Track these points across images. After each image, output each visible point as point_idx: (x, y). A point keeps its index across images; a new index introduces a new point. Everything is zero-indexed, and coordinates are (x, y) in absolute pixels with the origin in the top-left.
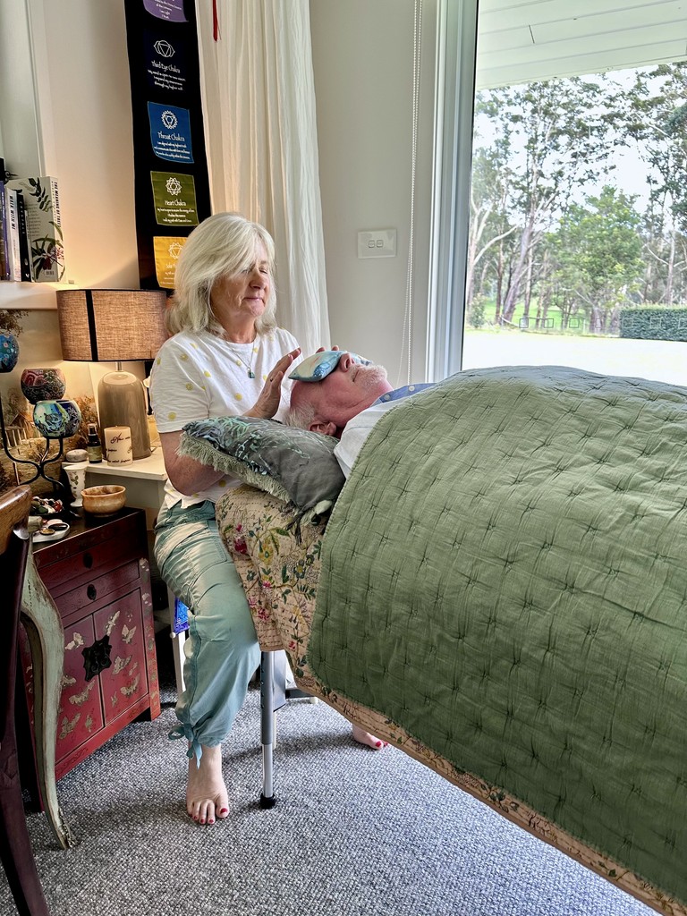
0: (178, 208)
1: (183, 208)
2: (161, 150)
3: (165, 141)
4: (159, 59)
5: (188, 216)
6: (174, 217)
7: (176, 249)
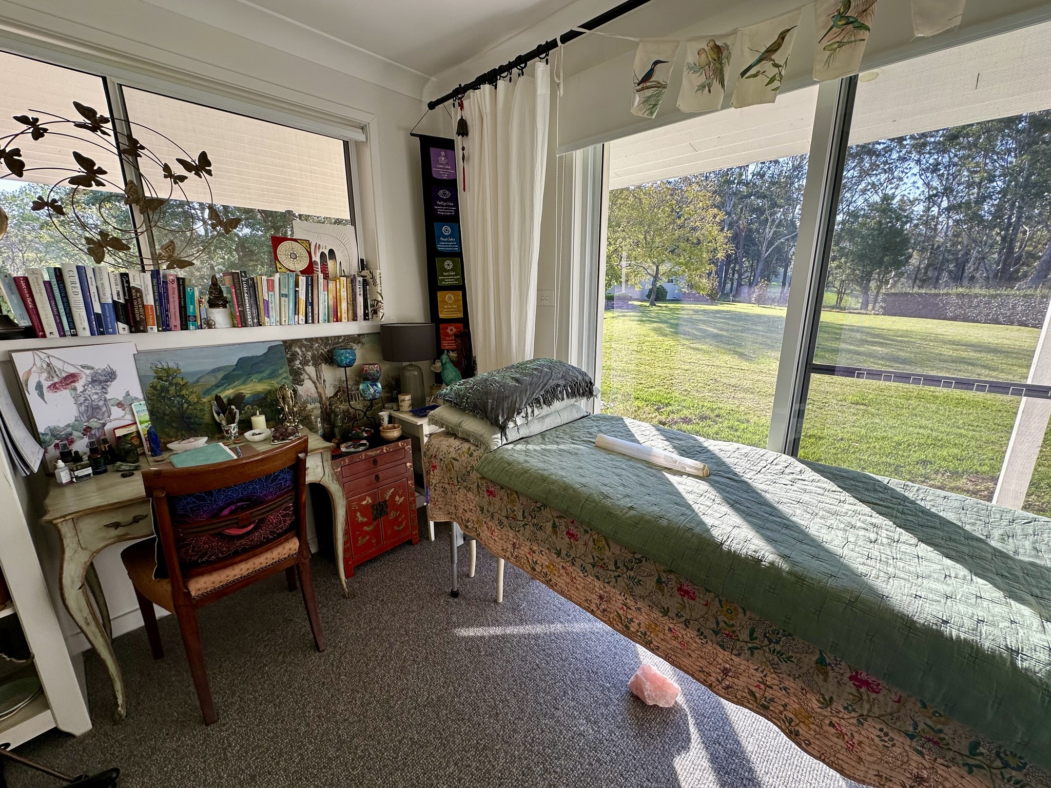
0: (451, 276)
1: (453, 275)
2: (441, 247)
3: (444, 242)
4: (441, 200)
5: (456, 280)
6: (448, 281)
7: (450, 298)
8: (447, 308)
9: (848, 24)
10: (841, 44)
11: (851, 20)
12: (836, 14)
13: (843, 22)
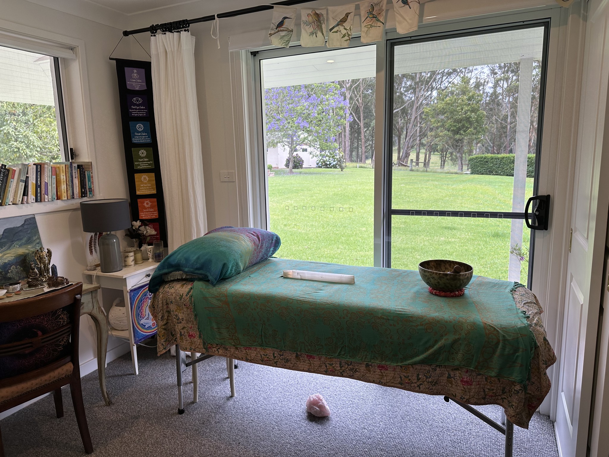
1: (147, 161)
2: (136, 140)
3: (138, 136)
4: (135, 105)
5: (149, 165)
6: (143, 165)
7: (145, 178)
8: (143, 187)
9: (373, 17)
10: (371, 26)
11: (375, 16)
12: (369, 11)
13: (372, 16)
